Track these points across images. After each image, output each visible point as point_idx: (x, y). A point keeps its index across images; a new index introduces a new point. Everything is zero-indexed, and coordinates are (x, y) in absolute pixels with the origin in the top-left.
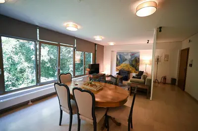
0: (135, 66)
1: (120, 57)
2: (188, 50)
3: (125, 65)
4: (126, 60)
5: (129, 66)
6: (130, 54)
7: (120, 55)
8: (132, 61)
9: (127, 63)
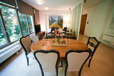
0: (61, 24)
1: (51, 19)
2: (86, 15)
3: (55, 24)
4: (55, 21)
5: (57, 25)
6: (57, 17)
7: (51, 18)
8: (59, 21)
9: (56, 23)
